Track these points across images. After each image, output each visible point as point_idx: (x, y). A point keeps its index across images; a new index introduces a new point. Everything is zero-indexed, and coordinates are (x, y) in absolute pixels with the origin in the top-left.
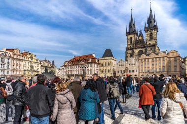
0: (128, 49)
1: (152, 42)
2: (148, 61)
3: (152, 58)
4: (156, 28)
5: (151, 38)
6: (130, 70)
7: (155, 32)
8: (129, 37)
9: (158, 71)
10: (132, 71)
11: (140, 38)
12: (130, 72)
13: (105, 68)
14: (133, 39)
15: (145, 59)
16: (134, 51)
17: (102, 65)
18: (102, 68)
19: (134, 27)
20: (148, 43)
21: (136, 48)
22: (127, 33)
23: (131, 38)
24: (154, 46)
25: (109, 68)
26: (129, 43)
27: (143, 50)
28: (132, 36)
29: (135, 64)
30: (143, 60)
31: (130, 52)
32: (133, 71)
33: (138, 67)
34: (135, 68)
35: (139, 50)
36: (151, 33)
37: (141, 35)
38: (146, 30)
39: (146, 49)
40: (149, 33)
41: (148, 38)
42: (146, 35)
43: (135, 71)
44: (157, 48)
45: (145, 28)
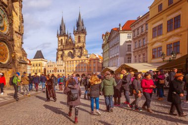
0: (58, 50)
1: (80, 45)
2: (73, 63)
3: (76, 61)
4: (84, 32)
5: (79, 41)
6: (58, 70)
7: (83, 35)
8: (60, 38)
9: (80, 71)
10: (60, 71)
11: (70, 40)
12: (58, 72)
13: (36, 68)
14: (64, 41)
15: (70, 61)
16: (63, 52)
17: (33, 65)
18: (33, 68)
20: (76, 45)
21: (66, 50)
22: (57, 35)
23: (62, 40)
24: (82, 48)
25: (39, 68)
26: (60, 45)
27: (72, 51)
28: (63, 38)
29: (62, 65)
31: (60, 53)
33: (65, 68)
34: (63, 68)
36: (79, 36)
37: (70, 37)
38: (75, 33)
39: (75, 51)
40: (77, 36)
41: (76, 41)
42: (74, 38)
43: (62, 71)
44: (84, 50)
45: (74, 31)
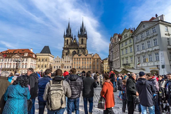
0: (64, 48)
1: (83, 46)
2: (80, 60)
3: (83, 58)
4: (86, 36)
5: (82, 43)
6: (65, 67)
7: (85, 38)
8: (66, 39)
9: (86, 68)
11: (75, 41)
12: (65, 68)
13: (42, 63)
14: (69, 41)
15: (77, 58)
16: (69, 51)
17: (39, 60)
18: (39, 63)
19: (71, 32)
20: (80, 46)
21: (70, 49)
22: (64, 36)
24: (84, 49)
25: (46, 63)
26: (66, 44)
27: (76, 51)
28: (69, 39)
29: (69, 62)
30: (76, 59)
31: (66, 51)
32: (68, 68)
33: (72, 64)
34: (70, 65)
35: (73, 50)
36: (82, 39)
37: (75, 39)
38: (79, 36)
39: (78, 51)
40: (81, 39)
41: (80, 43)
42: (78, 40)
44: (86, 51)
